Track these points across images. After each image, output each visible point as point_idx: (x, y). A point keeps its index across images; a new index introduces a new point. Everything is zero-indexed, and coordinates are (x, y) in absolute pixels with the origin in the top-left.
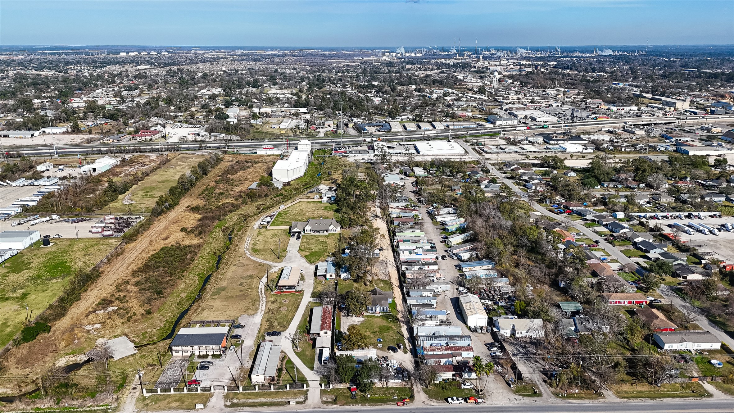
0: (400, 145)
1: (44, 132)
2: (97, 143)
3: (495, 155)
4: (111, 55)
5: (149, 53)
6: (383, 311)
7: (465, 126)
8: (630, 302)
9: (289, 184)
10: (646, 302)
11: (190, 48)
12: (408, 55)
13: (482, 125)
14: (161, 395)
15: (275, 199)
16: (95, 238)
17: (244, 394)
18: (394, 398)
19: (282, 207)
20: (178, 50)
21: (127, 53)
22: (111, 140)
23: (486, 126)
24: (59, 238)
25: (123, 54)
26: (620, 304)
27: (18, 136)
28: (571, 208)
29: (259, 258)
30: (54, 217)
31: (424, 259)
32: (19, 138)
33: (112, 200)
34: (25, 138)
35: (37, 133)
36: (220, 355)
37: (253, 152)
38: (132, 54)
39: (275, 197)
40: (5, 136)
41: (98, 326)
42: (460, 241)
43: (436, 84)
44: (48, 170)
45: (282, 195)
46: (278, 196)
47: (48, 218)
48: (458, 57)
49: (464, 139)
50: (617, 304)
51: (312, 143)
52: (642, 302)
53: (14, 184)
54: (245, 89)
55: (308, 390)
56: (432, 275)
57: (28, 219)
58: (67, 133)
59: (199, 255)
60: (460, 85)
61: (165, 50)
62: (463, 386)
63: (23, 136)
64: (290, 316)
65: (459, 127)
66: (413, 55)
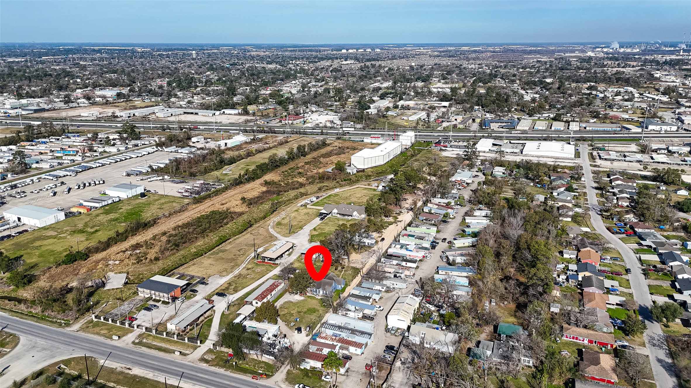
0: (510, 143)
1: (224, 112)
2: (252, 124)
3: (610, 162)
4: (335, 52)
5: (365, 50)
6: (326, 296)
7: (606, 129)
8: (591, 342)
9: (363, 171)
10: (612, 346)
11: (405, 45)
12: (622, 50)
13: (627, 129)
14: (102, 322)
15: (341, 183)
16: (176, 197)
17: (154, 337)
18: (259, 371)
19: (337, 190)
20: (393, 47)
21: (347, 50)
22: (263, 122)
23: (633, 131)
24: (156, 193)
25: (344, 51)
26: (578, 341)
27: (204, 114)
28: (636, 229)
29: (275, 231)
30: (166, 177)
31: (410, 256)
32: (205, 116)
33: (216, 169)
34: (208, 116)
35: (217, 113)
36: (169, 303)
37: (361, 140)
38: (350, 51)
39: (342, 181)
40: (196, 114)
41: (117, 262)
42: (467, 244)
43: (620, 82)
44: (198, 142)
45: (351, 179)
46: (345, 180)
47: (161, 178)
48: (681, 53)
49: (590, 142)
50: (575, 340)
51: (416, 135)
52: (607, 344)
53: (166, 150)
54: (413, 84)
55: (200, 346)
56: (400, 271)
57: (149, 177)
58: (239, 114)
59: (234, 221)
60: (650, 83)
61: (378, 48)
62: (323, 378)
63: (207, 114)
64: (248, 284)
65: (599, 129)
66: (629, 50)
